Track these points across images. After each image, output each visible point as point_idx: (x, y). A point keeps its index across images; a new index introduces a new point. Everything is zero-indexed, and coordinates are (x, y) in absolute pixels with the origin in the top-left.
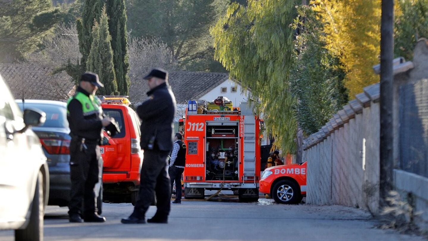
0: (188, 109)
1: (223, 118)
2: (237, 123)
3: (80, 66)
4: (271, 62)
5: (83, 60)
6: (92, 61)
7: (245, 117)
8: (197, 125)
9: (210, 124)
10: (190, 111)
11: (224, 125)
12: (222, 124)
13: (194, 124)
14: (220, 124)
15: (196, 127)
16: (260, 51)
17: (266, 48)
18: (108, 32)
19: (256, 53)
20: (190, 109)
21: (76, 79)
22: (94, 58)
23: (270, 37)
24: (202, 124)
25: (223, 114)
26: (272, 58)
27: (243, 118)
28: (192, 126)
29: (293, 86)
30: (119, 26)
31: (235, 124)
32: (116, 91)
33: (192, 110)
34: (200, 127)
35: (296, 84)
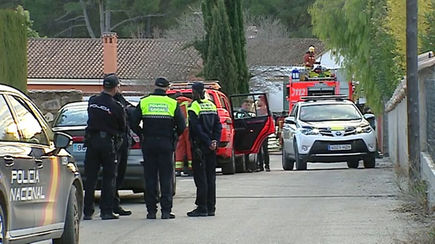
0: (292, 77)
1: (322, 84)
2: (334, 88)
3: (205, 42)
4: (359, 36)
5: (207, 36)
6: (213, 38)
7: (340, 83)
8: (300, 90)
9: (310, 90)
10: (294, 79)
11: (323, 89)
12: (321, 89)
13: (297, 90)
14: (319, 89)
15: (299, 92)
16: (349, 27)
17: (355, 24)
18: (225, 13)
19: (347, 28)
20: (294, 77)
21: (202, 52)
22: (214, 35)
23: (358, 15)
24: (304, 90)
25: (321, 81)
26: (360, 32)
27: (339, 84)
28: (296, 92)
29: (374, 59)
30: (236, 6)
31: (332, 89)
32: (235, 62)
33: (296, 78)
34: (302, 92)
35: (376, 58)
